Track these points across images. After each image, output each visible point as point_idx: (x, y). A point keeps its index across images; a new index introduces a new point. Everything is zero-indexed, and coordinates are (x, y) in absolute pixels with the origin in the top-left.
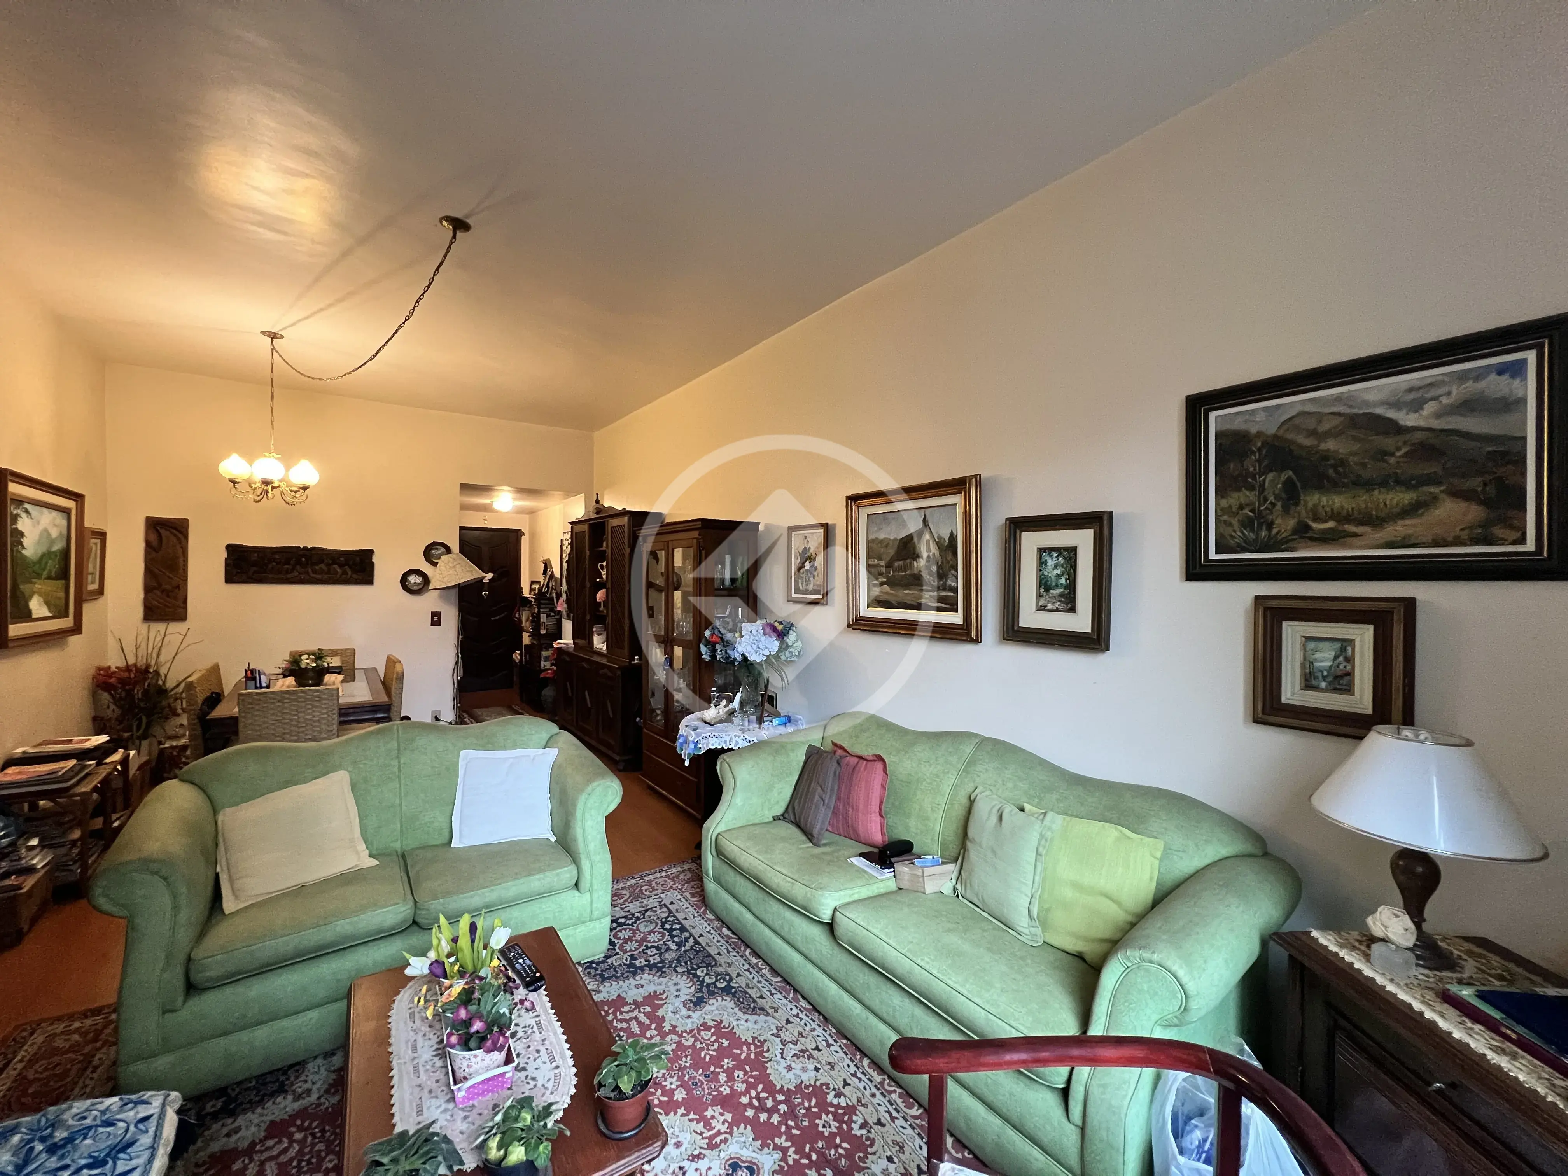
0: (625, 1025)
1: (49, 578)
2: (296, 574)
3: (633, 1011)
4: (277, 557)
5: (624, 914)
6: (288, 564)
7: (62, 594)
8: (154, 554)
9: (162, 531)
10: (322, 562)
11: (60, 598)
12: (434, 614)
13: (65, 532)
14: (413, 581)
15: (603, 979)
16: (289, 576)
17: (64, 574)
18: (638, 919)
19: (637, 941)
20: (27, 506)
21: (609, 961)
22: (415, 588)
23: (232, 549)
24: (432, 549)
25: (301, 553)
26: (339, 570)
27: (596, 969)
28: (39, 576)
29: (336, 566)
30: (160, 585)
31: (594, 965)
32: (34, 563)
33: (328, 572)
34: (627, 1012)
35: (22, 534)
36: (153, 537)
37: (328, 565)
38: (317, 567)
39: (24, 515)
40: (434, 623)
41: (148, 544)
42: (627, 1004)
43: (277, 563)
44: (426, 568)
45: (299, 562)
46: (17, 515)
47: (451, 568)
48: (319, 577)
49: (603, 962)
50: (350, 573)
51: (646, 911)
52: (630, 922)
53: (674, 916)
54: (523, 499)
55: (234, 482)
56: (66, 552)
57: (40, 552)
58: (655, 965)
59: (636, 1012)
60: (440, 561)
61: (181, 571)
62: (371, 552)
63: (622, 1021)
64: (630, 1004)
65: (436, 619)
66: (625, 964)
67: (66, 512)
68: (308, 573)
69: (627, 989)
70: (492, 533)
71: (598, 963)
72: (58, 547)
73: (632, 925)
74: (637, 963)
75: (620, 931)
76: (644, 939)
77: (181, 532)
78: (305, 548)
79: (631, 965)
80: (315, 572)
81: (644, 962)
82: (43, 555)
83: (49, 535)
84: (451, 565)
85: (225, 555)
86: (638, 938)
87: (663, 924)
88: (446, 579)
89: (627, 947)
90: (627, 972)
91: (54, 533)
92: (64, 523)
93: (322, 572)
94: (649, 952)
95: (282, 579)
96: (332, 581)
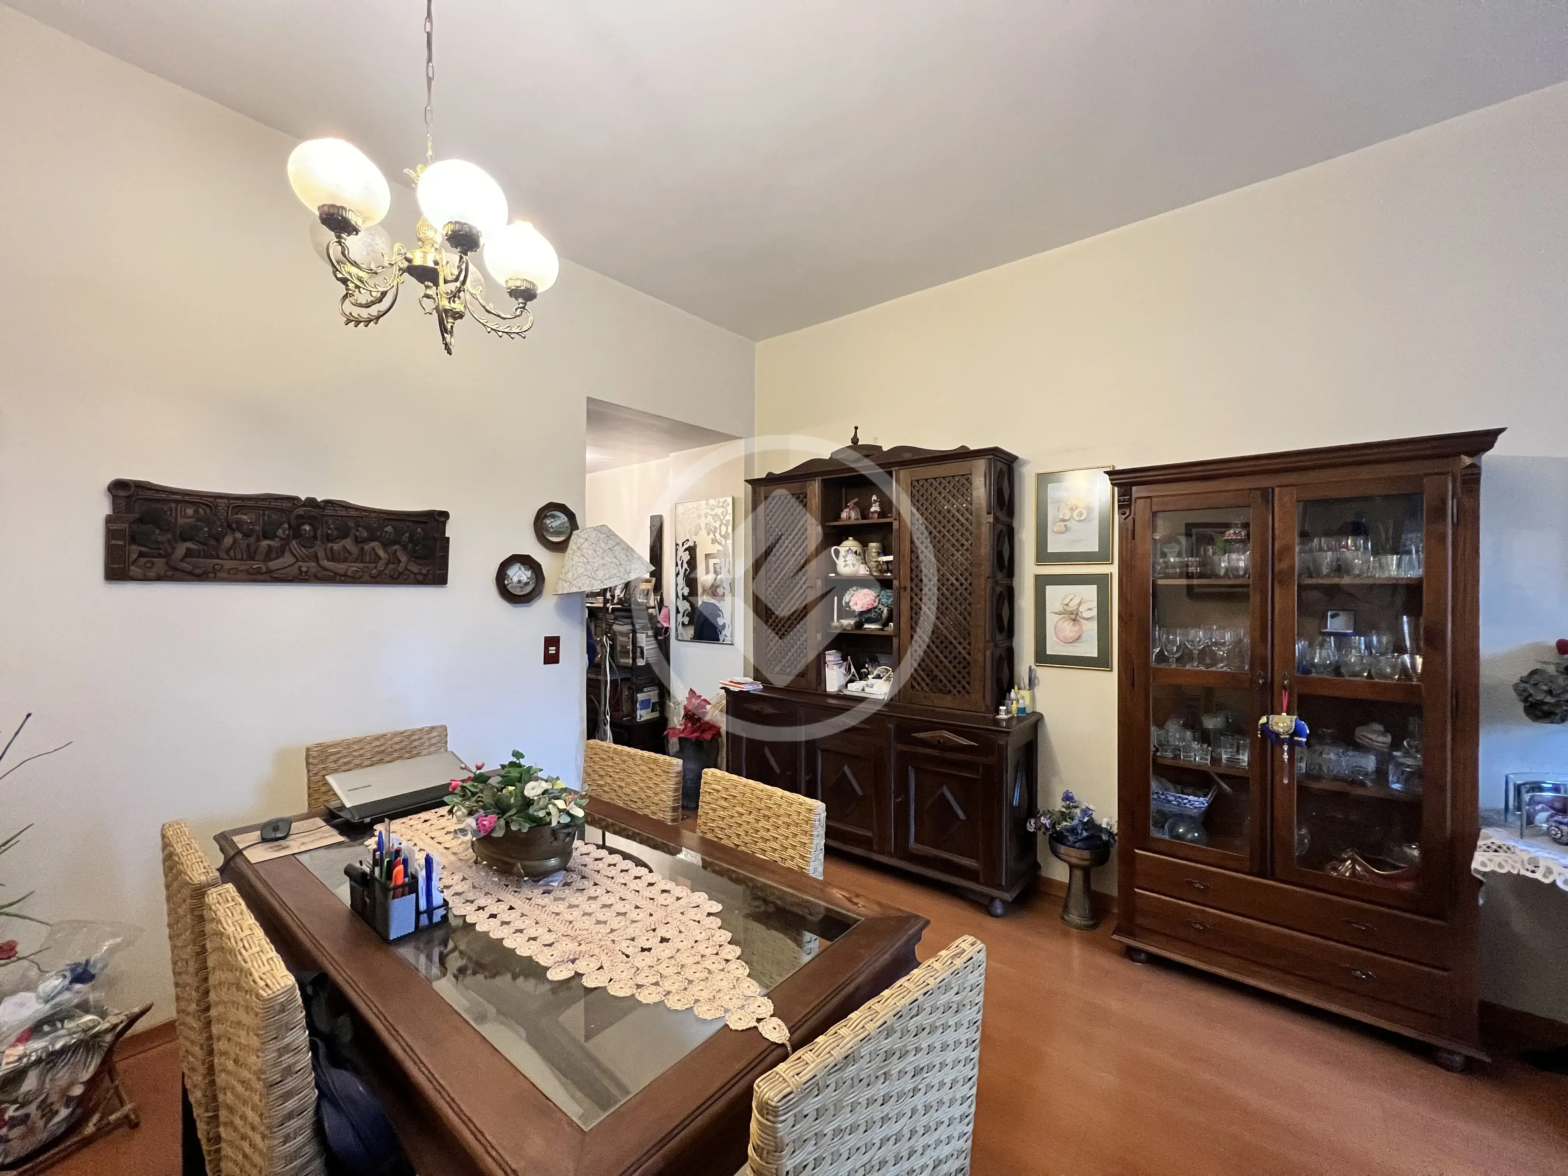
6: (273, 537)
12: (549, 642)
14: (515, 579)
16: (273, 565)
22: (518, 591)
23: (126, 494)
24: (546, 517)
25: (300, 511)
26: (381, 553)
29: (375, 545)
33: (360, 558)
37: (357, 541)
40: (547, 660)
43: (246, 535)
44: (539, 554)
45: (296, 532)
48: (341, 567)
50: (404, 559)
62: (445, 515)
65: (552, 650)
68: (316, 559)
78: (311, 502)
80: (333, 558)
85: (104, 507)
88: (600, 574)
95: (258, 571)
96: (366, 577)
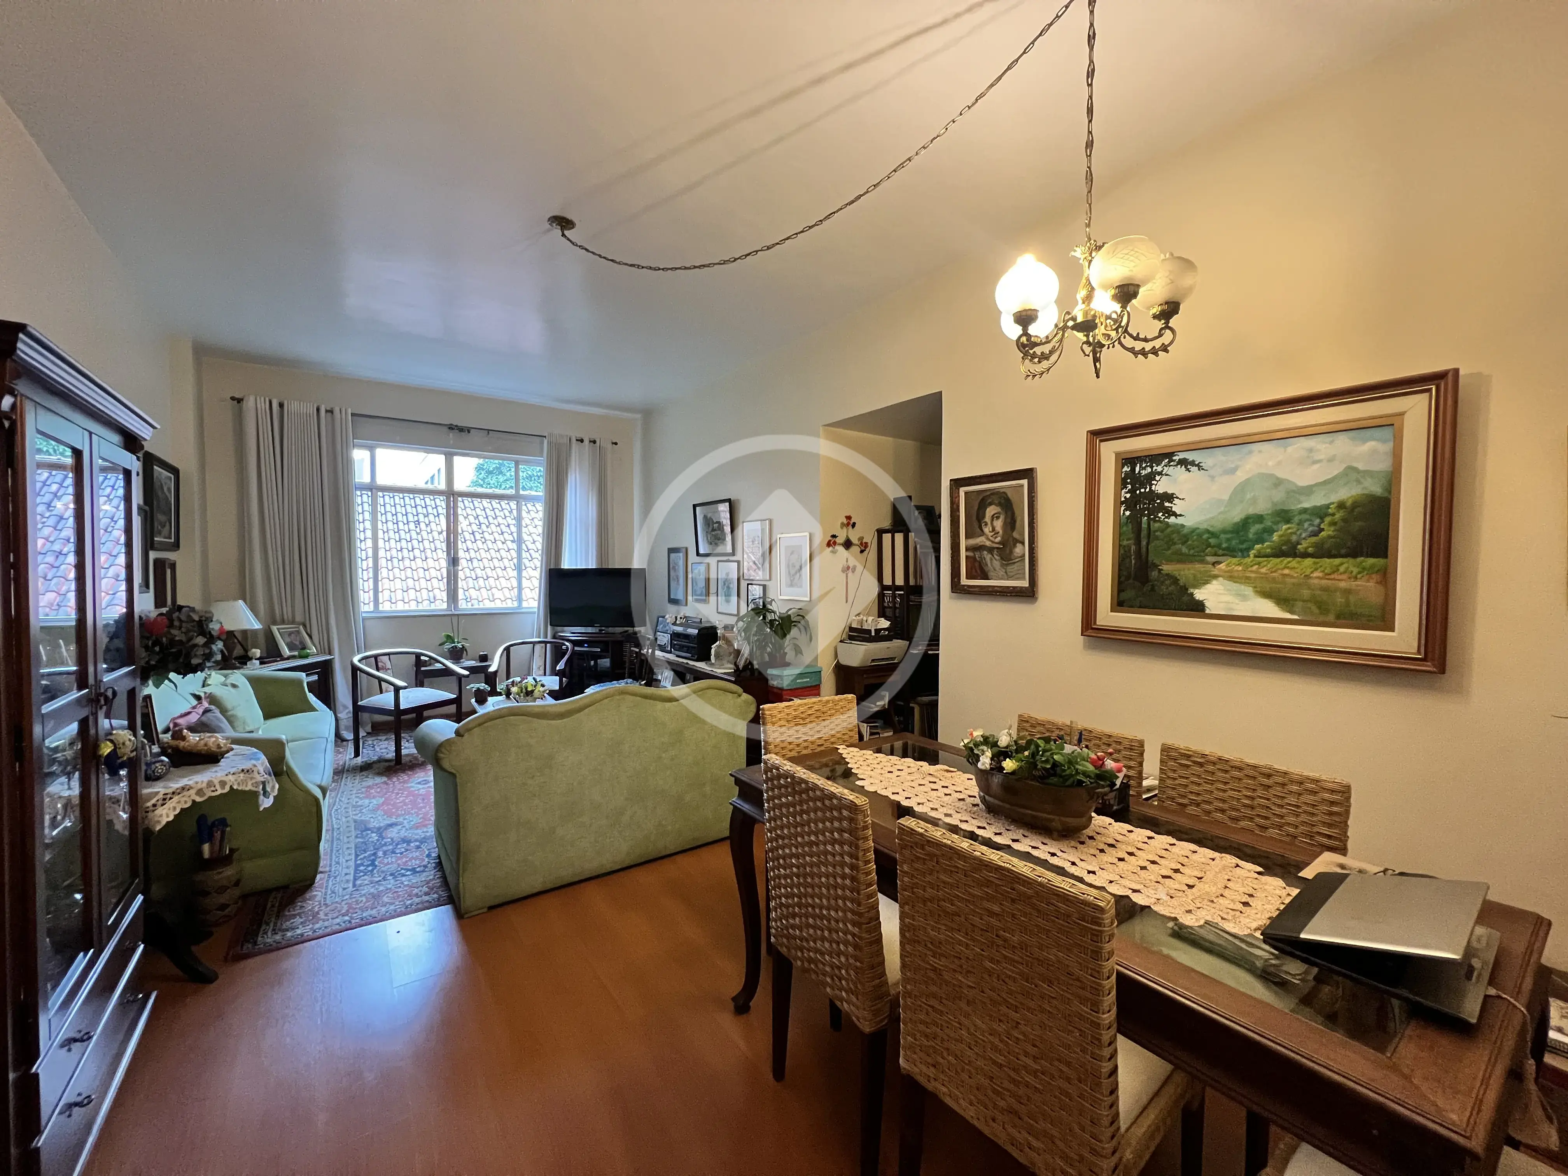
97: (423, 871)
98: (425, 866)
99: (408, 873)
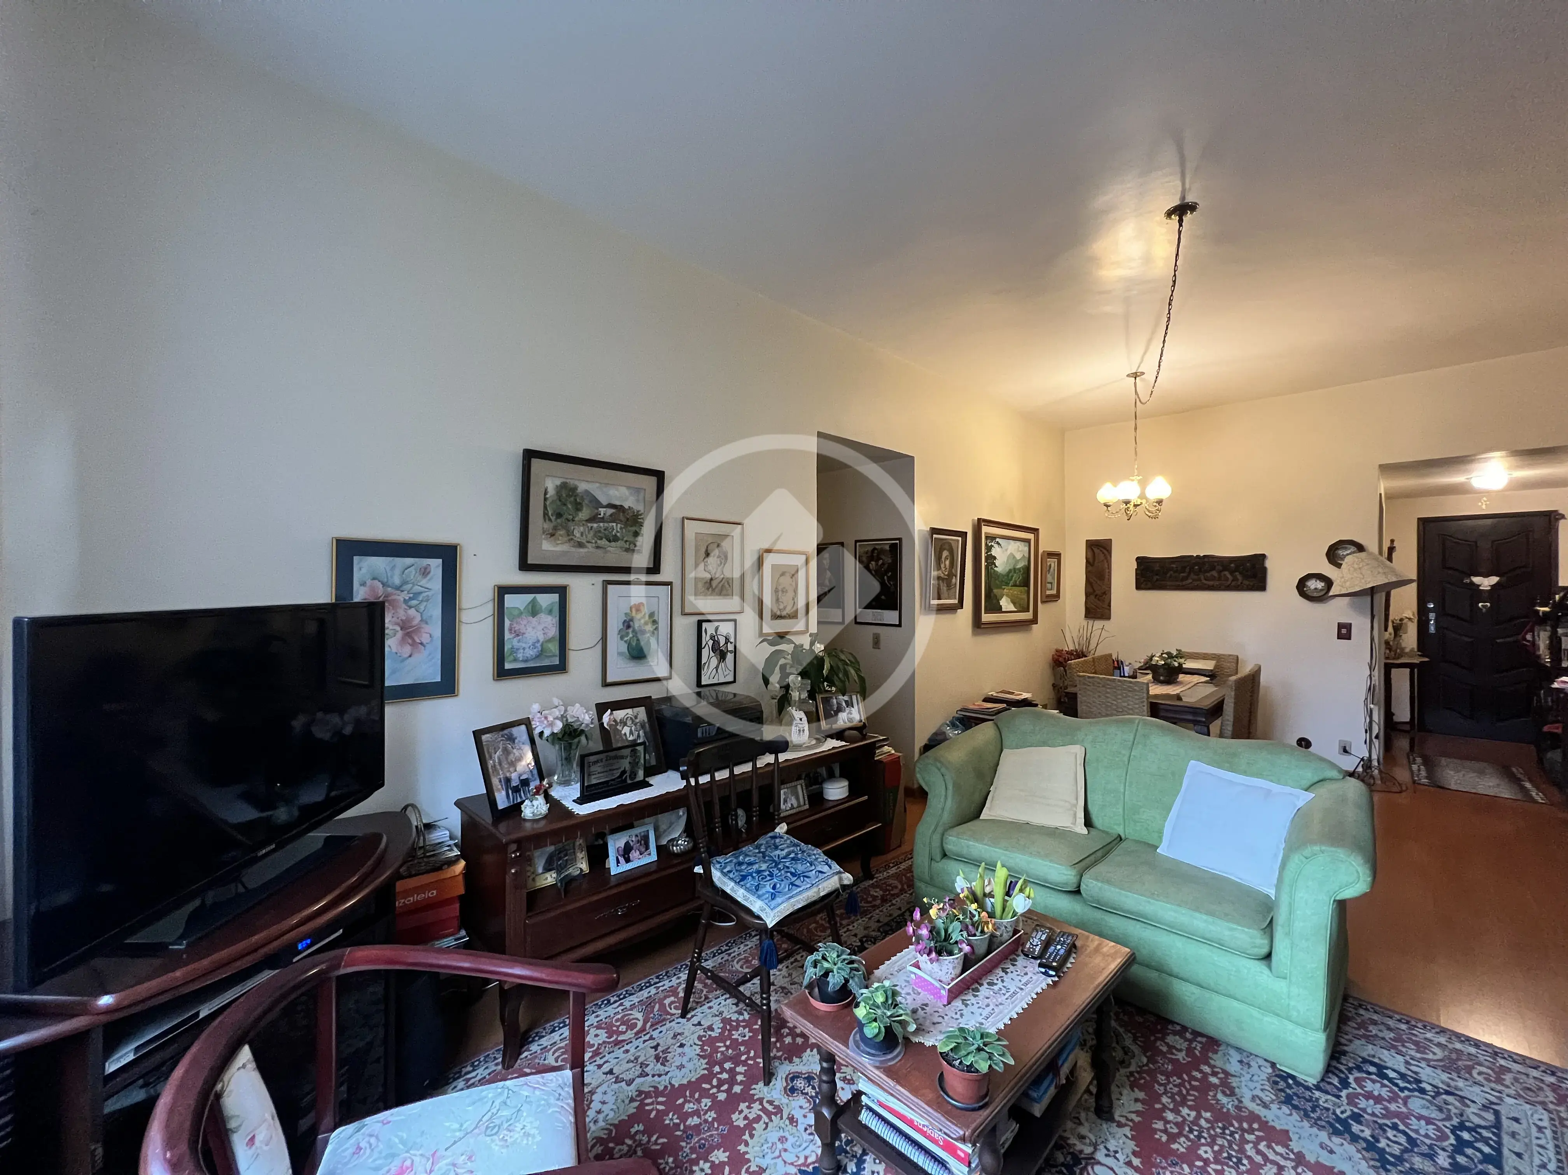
0: (1259, 1159)
1: (1015, 585)
2: (1190, 581)
3: (1286, 1159)
4: (1174, 566)
5: (1403, 1070)
6: (1184, 572)
7: (1025, 596)
8: (1090, 568)
9: (1096, 550)
10: (1213, 568)
11: (1023, 599)
12: (1340, 626)
13: (1027, 555)
14: (1313, 587)
15: (1288, 1100)
16: (1184, 583)
17: (1026, 583)
18: (1423, 1091)
19: (1386, 1108)
20: (997, 540)
21: (1317, 1094)
22: (1315, 594)
23: (1141, 561)
24: (1337, 549)
25: (1195, 561)
26: (1230, 577)
27: (1289, 1086)
28: (1007, 584)
29: (1226, 573)
30: (1094, 591)
31: (1291, 1081)
32: (1003, 576)
33: (1219, 579)
34: (1277, 1153)
35: (995, 558)
36: (1090, 554)
37: (1220, 571)
38: (1208, 575)
39: (996, 546)
40: (1340, 636)
41: (1088, 562)
42: (1287, 1147)
43: (1175, 572)
44: (1328, 570)
45: (1193, 570)
46: (992, 546)
47: (1355, 570)
48: (1211, 583)
49: (1308, 1088)
50: (1241, 579)
51: (1448, 1093)
52: (1402, 1084)
53: (1498, 1135)
54: (1530, 466)
55: (1107, 506)
56: (1027, 569)
57: (1007, 570)
58: (1382, 1152)
59: (1289, 1164)
60: (1344, 563)
61: (1106, 580)
62: (1263, 557)
63: (1259, 1152)
64: (1292, 1151)
65: (1344, 632)
66: (1334, 1113)
67: (1028, 541)
68: (1200, 580)
69: (1306, 1135)
70: (1495, 520)
71: (1298, 1083)
72: (1020, 565)
73: (1402, 1089)
74: (1356, 1128)
75: (1374, 1081)
76: (1403, 1117)
77: (1105, 548)
78: (1199, 556)
79: (1344, 1122)
80: (1207, 579)
81: (1367, 1133)
82: (1010, 571)
83: (1014, 557)
84: (1356, 566)
85: (1135, 566)
86: (1393, 1107)
87: (1462, 1126)
88: (1348, 584)
89: (1363, 1103)
90: (1328, 1122)
91: (1018, 556)
92: (1027, 549)
93: (1213, 578)
94: (1390, 1133)
95: (1179, 586)
96: (1223, 587)
97: (1365, 1061)
98: (1359, 1069)
99: (1392, 1074)
